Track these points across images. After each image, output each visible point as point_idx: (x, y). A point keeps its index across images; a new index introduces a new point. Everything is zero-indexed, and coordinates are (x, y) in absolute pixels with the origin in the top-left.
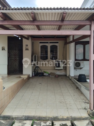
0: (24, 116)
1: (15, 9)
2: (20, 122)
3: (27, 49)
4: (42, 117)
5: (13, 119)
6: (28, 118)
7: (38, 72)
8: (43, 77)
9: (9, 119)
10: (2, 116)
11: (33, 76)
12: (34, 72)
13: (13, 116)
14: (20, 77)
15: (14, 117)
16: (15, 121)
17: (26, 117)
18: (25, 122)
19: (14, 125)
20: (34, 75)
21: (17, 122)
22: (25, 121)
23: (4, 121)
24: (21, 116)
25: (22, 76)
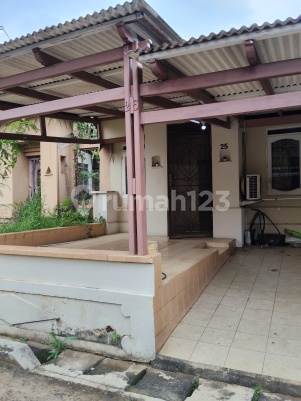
0: (226, 369)
1: (195, 42)
2: (215, 387)
3: (225, 159)
4: (286, 384)
5: (192, 372)
6: (239, 379)
7: (265, 232)
8: (282, 249)
9: (181, 371)
10: (161, 358)
11: (245, 244)
12: (249, 233)
13: (193, 365)
14: (206, 247)
15: (195, 366)
16: (201, 379)
17: (232, 373)
18: (230, 388)
19: (196, 391)
20: (249, 241)
21: (206, 385)
22: (229, 385)
23: (167, 375)
24: (217, 369)
25: (211, 244)
